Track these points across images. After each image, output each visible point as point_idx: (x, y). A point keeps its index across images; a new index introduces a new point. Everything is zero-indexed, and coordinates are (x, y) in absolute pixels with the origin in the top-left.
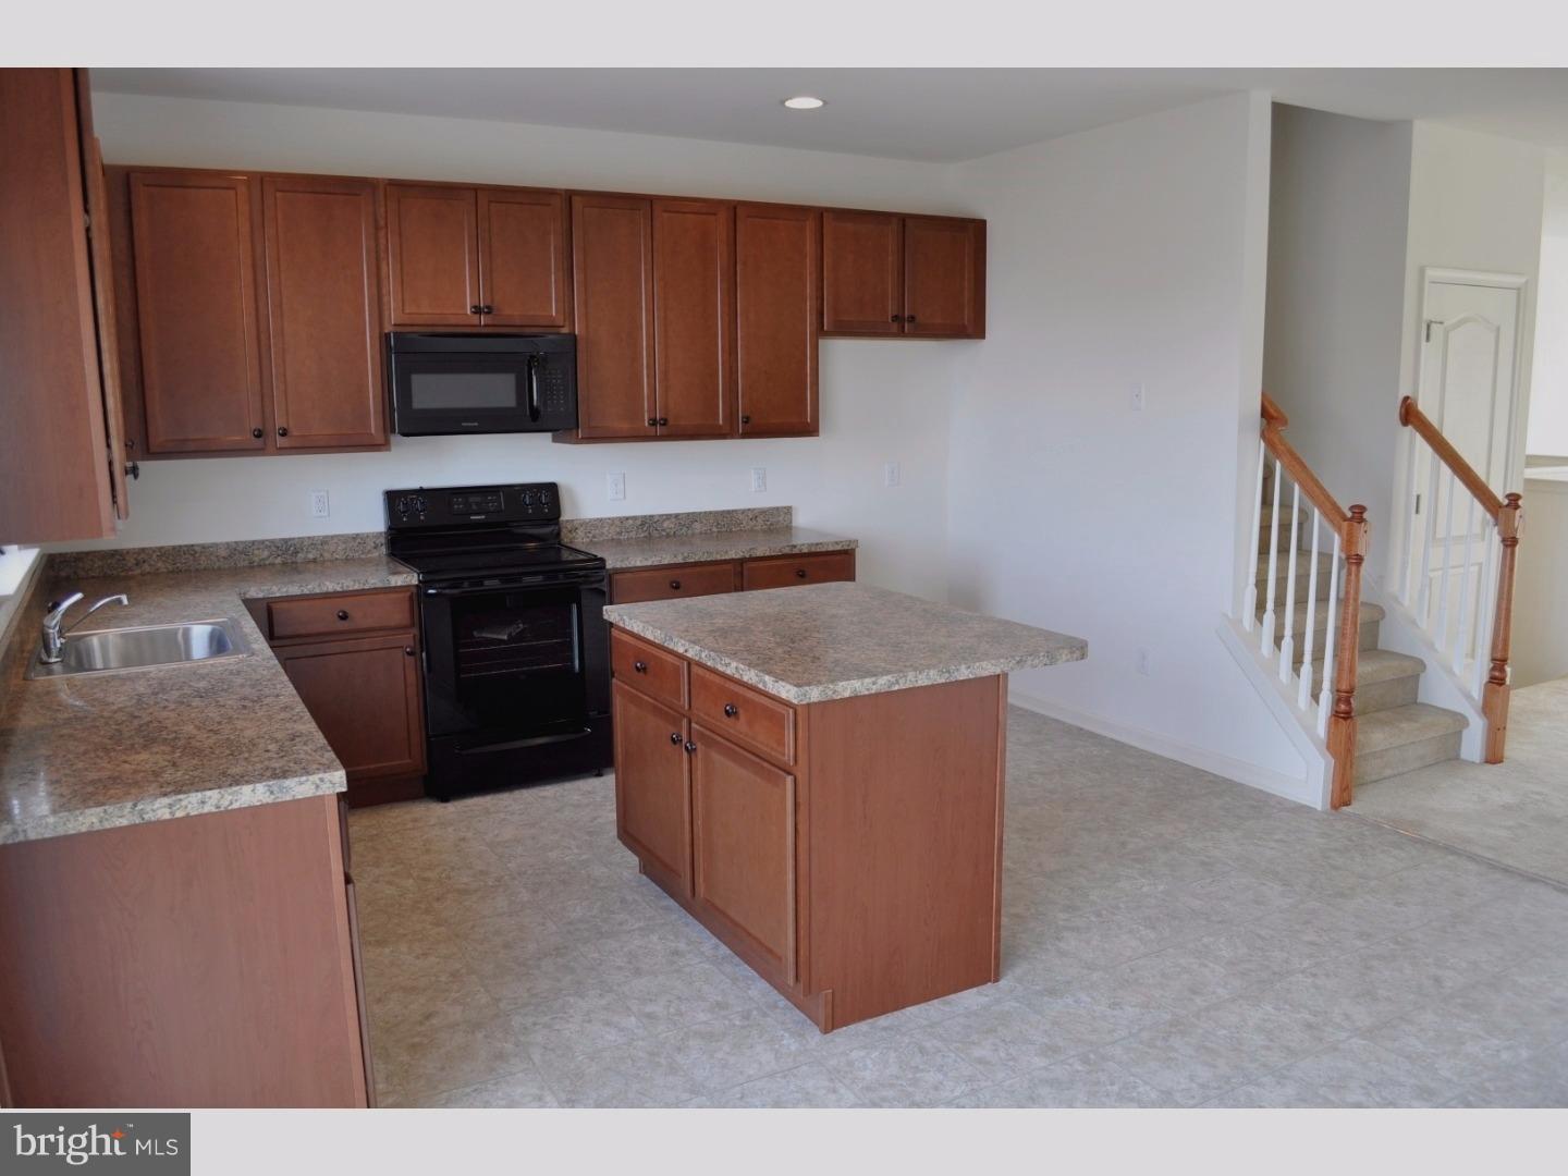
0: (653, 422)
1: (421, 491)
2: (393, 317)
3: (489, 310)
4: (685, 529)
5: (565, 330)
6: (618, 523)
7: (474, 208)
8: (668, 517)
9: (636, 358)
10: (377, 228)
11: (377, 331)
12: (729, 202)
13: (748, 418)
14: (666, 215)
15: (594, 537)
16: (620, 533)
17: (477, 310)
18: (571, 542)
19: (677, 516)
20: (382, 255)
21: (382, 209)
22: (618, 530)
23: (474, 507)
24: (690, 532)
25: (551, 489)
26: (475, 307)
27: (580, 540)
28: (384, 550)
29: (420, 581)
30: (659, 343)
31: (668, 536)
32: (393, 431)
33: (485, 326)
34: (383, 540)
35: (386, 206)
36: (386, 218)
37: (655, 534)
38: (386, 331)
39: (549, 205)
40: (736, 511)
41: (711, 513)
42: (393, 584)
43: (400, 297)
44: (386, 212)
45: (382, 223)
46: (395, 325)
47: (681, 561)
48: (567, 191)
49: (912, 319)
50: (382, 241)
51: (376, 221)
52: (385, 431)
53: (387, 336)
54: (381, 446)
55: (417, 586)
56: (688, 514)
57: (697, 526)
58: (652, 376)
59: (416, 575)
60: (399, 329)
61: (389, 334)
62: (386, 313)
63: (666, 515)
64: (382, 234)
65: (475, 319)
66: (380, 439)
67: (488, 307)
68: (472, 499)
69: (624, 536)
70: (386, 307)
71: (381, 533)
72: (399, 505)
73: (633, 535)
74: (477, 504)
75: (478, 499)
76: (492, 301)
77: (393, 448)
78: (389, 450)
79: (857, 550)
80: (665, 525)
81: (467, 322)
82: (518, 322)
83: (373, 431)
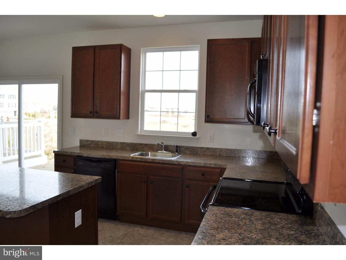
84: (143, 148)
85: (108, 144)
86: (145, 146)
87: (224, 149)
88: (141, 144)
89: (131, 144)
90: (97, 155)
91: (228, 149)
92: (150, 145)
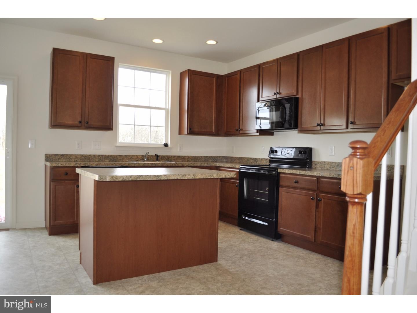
5: (296, 96)
7: (277, 65)
9: (316, 103)
15: (322, 168)
17: (275, 94)
22: (330, 166)
30: (322, 96)
33: (277, 98)
43: (261, 93)
58: (320, 108)
69: (331, 169)
76: (280, 90)
81: (274, 98)
84: (123, 159)
85: (83, 158)
86: (125, 157)
87: (190, 156)
88: (120, 156)
89: (110, 156)
90: (108, 164)
91: (193, 156)
92: (129, 156)
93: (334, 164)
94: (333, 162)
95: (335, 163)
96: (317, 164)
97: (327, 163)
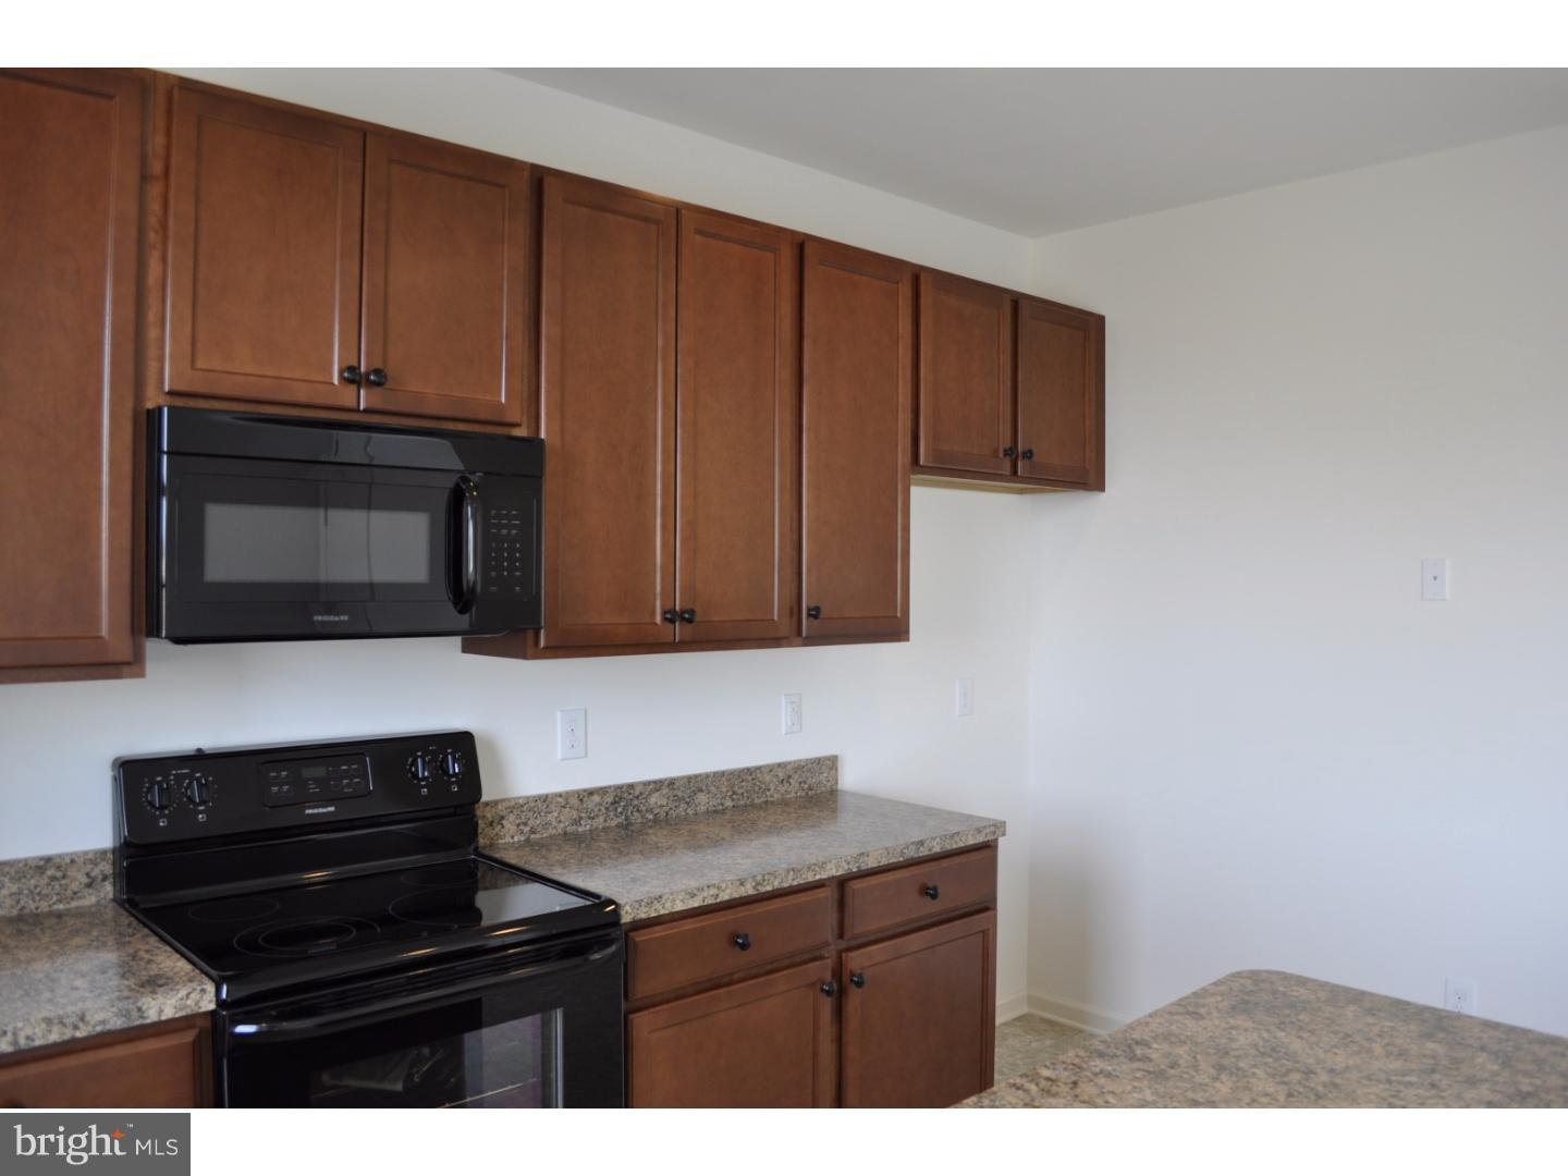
0: (671, 616)
1: (200, 758)
2: (168, 373)
3: (377, 379)
4: (684, 805)
5: (521, 432)
6: (574, 801)
7: (361, 164)
8: (657, 785)
9: (643, 496)
10: (144, 178)
11: (129, 405)
12: (793, 233)
13: (817, 609)
14: (698, 238)
15: (533, 831)
16: (577, 822)
17: (353, 376)
18: (491, 845)
19: (671, 783)
20: (152, 237)
21: (160, 140)
22: (575, 814)
23: (313, 789)
24: (690, 812)
25: (462, 743)
26: (351, 369)
27: (508, 839)
28: (108, 889)
29: (221, 1003)
30: (683, 469)
31: (656, 821)
32: (154, 631)
33: (366, 411)
34: (107, 868)
35: (168, 133)
36: (167, 157)
37: (636, 818)
38: (150, 405)
39: (502, 186)
40: (759, 768)
41: (723, 773)
42: (152, 1016)
43: (188, 330)
44: (168, 147)
45: (157, 167)
46: (171, 393)
47: (751, 892)
48: (535, 168)
49: (1028, 454)
50: (155, 207)
51: (143, 161)
52: (134, 631)
53: (153, 416)
54: (125, 666)
55: (212, 1013)
56: (689, 778)
57: (702, 798)
58: (670, 530)
59: (210, 988)
60: (180, 402)
61: (160, 410)
62: (152, 366)
63: (655, 782)
64: (154, 191)
65: (347, 396)
66: (121, 649)
67: (377, 372)
68: (308, 772)
69: (585, 827)
70: (152, 352)
71: (104, 852)
72: (150, 790)
73: (599, 822)
74: (318, 781)
75: (320, 771)
76: (385, 360)
77: (150, 667)
78: (142, 674)
79: (1002, 842)
80: (653, 800)
81: (330, 402)
82: (434, 411)
83: (104, 632)
93: (596, 798)
94: (591, 792)
95: (603, 791)
96: (503, 818)
97: (560, 799)
